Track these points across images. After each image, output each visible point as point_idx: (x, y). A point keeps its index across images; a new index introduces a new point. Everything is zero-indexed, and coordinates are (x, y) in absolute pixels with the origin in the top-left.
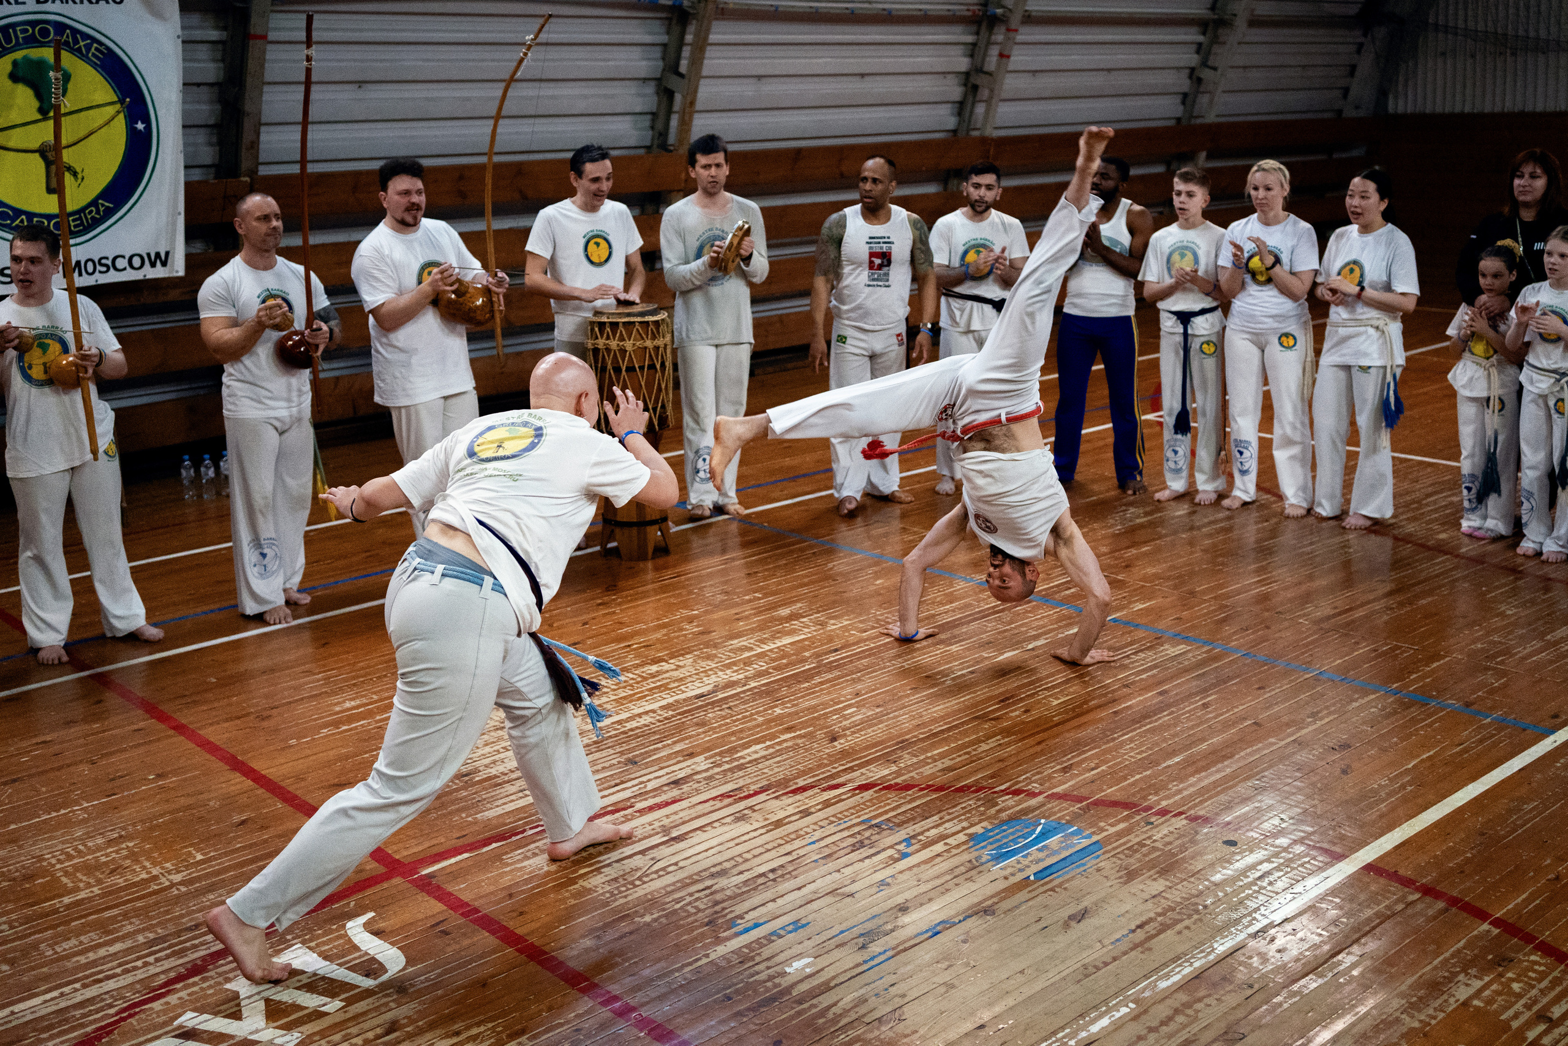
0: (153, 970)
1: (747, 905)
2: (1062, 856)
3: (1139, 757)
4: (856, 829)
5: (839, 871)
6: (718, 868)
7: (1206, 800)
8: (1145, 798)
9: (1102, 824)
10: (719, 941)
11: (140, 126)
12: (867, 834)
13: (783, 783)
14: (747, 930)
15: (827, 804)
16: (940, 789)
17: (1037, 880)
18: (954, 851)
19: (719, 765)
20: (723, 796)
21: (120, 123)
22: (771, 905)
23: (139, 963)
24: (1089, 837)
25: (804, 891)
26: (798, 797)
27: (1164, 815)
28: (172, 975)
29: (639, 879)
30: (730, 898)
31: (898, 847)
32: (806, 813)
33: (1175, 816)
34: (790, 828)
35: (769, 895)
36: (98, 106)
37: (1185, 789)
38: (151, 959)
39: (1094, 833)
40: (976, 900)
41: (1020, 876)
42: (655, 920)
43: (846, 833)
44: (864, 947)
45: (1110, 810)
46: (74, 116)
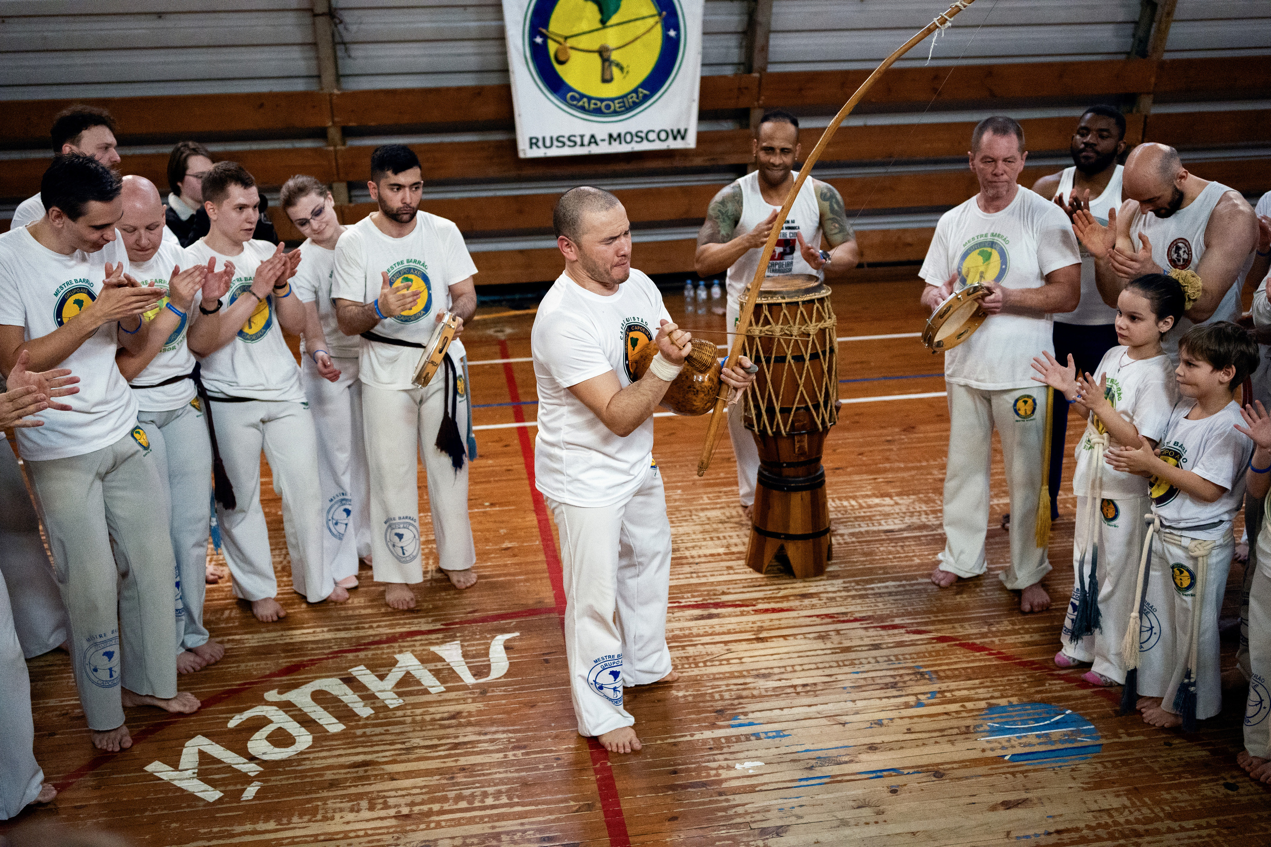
0: (371, 632)
1: (759, 706)
2: (1054, 748)
4: (901, 672)
5: (854, 701)
6: (766, 671)
10: (713, 726)
11: (672, 33)
12: (907, 678)
13: (881, 618)
14: (740, 725)
15: (900, 644)
16: (1007, 658)
17: (1010, 760)
18: (964, 714)
19: (848, 591)
20: (827, 616)
21: (658, 30)
22: (778, 712)
23: (367, 626)
24: (1098, 738)
25: (813, 709)
26: (883, 632)
28: (377, 638)
29: (705, 662)
30: (753, 697)
31: (921, 697)
32: (876, 647)
34: (852, 655)
35: (782, 704)
36: (643, 18)
38: (375, 625)
39: (1104, 737)
40: (939, 760)
41: (1000, 753)
42: (685, 696)
43: (892, 673)
44: (811, 768)
46: (625, 26)
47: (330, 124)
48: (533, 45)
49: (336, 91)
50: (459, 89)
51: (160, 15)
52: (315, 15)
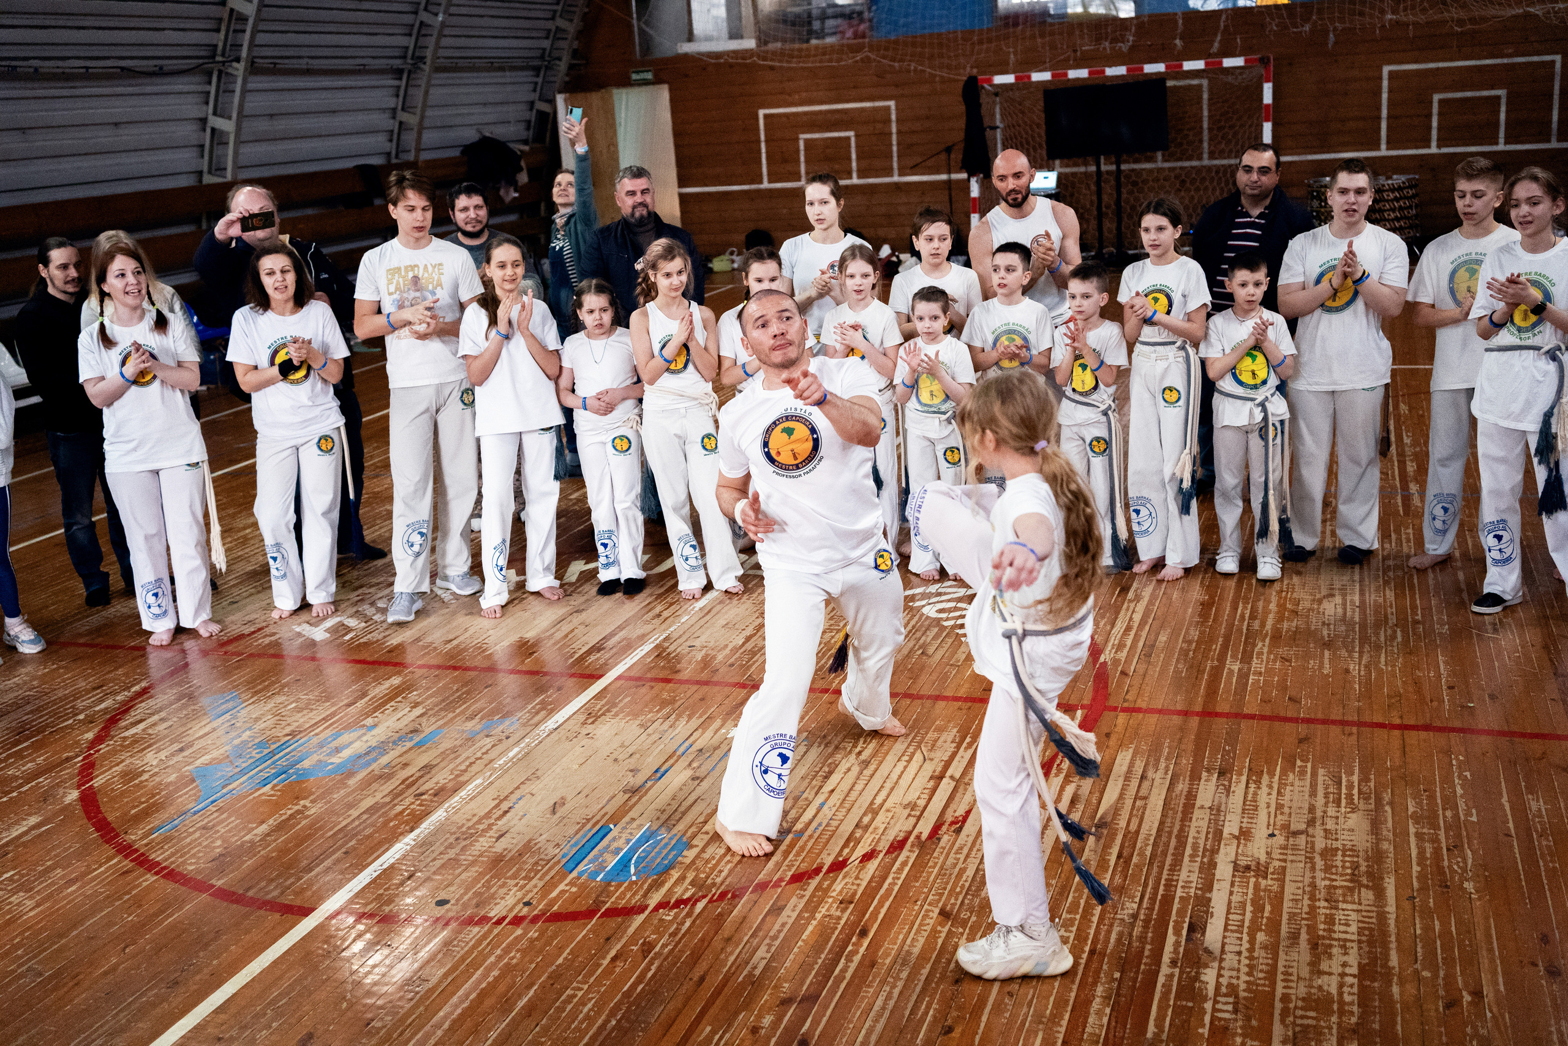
3: (569, 992)
7: (474, 947)
8: (542, 933)
9: (574, 889)
17: (605, 826)
27: (516, 917)
33: (504, 918)
37: (500, 958)
39: (578, 878)
41: (622, 825)
45: (572, 909)
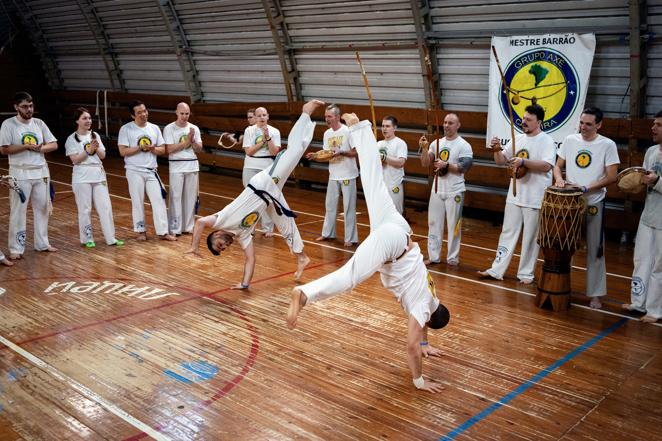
11: (572, 93)
14: (147, 332)
20: (251, 327)
21: (565, 89)
24: (198, 381)
32: (233, 338)
36: (558, 84)
46: (547, 87)
47: (427, 123)
48: (503, 93)
49: (430, 110)
50: (478, 113)
51: (382, 73)
52: (423, 76)
